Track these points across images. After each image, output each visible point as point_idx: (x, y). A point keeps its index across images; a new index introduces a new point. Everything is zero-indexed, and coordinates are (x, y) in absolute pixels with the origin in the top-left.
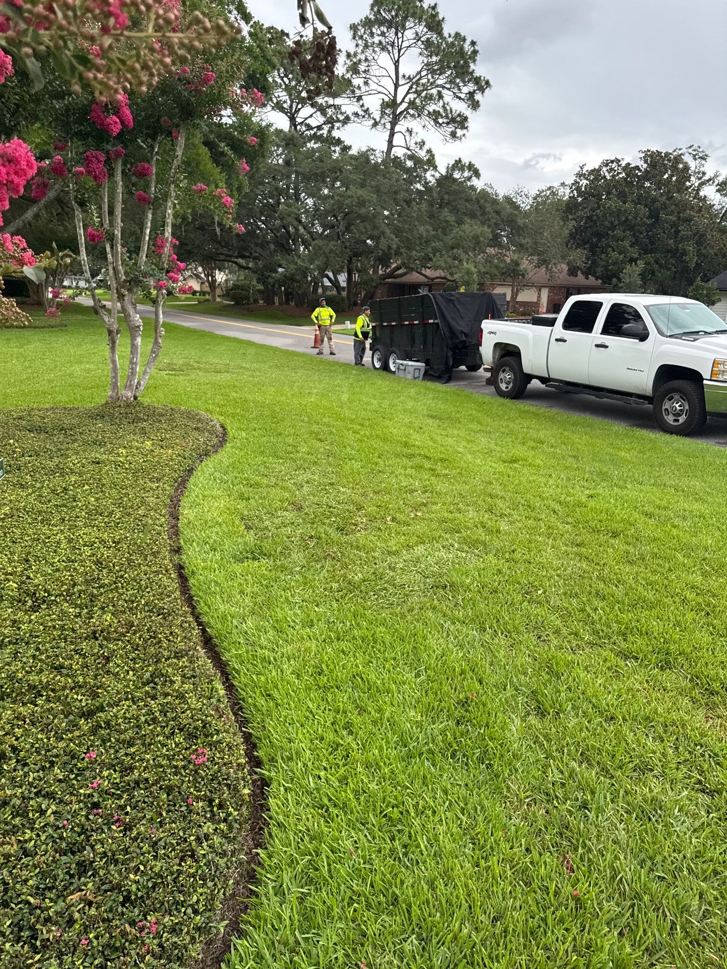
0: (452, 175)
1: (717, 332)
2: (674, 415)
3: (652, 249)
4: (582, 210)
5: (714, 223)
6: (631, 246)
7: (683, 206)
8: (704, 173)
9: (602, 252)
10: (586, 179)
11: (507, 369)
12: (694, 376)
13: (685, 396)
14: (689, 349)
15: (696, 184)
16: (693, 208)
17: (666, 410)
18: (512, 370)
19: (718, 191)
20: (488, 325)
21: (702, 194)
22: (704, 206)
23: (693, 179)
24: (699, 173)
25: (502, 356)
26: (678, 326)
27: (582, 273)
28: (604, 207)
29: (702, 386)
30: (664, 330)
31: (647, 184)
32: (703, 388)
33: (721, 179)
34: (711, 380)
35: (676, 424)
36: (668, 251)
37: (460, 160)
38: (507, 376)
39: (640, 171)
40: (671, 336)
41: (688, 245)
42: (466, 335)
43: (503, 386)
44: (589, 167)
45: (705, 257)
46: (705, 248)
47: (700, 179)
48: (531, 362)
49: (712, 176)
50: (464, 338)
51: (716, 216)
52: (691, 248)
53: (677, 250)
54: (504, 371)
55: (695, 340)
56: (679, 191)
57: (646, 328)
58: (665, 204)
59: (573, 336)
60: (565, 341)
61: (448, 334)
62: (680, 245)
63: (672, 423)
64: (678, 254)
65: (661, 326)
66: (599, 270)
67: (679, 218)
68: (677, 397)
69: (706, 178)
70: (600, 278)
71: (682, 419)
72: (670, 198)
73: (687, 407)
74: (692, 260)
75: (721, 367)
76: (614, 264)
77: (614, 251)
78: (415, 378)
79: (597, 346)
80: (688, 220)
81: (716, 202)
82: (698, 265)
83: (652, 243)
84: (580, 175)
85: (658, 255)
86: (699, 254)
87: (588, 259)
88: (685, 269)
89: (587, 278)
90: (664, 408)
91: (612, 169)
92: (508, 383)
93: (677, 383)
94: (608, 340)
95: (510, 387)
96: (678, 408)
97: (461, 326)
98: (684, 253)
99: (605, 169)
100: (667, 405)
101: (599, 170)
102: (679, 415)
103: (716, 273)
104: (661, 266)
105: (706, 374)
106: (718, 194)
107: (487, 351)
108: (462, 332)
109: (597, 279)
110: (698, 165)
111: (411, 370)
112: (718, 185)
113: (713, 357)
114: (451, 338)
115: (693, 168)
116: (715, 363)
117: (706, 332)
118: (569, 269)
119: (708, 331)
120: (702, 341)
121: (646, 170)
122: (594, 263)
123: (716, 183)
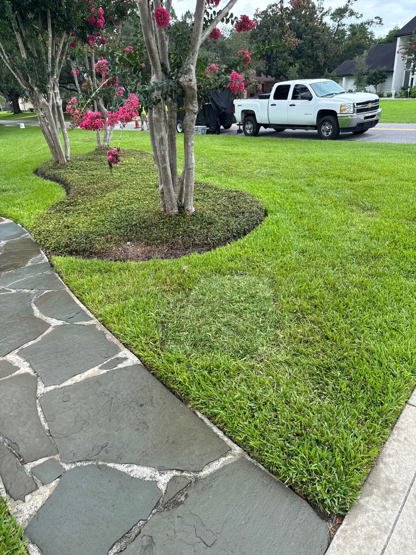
0: (185, 21)
1: (341, 93)
2: (326, 132)
3: (300, 56)
4: (260, 36)
5: (331, 38)
6: (289, 55)
7: (314, 29)
8: (323, 8)
9: (274, 61)
10: (260, 17)
11: (249, 122)
12: (333, 113)
13: (330, 122)
14: (330, 101)
15: (320, 16)
16: (319, 30)
17: (323, 130)
18: (252, 123)
19: (332, 18)
20: (236, 102)
21: (323, 22)
22: (325, 28)
23: (318, 12)
24: (320, 8)
25: (245, 117)
26: (324, 92)
27: (264, 74)
28: (272, 33)
29: (337, 117)
30: (319, 95)
31: (294, 18)
32: (337, 118)
33: (332, 11)
34: (340, 114)
35: (328, 136)
36: (309, 57)
37: (189, 12)
38: (250, 126)
39: (289, 10)
40: (322, 97)
41: (319, 52)
42: (225, 109)
43: (248, 131)
44: (261, 10)
45: (328, 58)
46: (328, 53)
47: (321, 12)
48: (261, 118)
49: (328, 10)
50: (224, 111)
51: (332, 33)
52: (320, 54)
53: (313, 55)
54: (247, 124)
55: (332, 97)
56: (311, 21)
57: (311, 95)
58: (304, 29)
59: (278, 102)
60: (276, 105)
61: (216, 109)
62: (315, 53)
63: (326, 135)
64: (314, 58)
65: (317, 93)
66: (273, 72)
67: (313, 37)
68: (327, 123)
69: (324, 11)
70: (274, 76)
71: (330, 133)
72: (307, 25)
73: (331, 127)
74: (322, 60)
75: (344, 108)
76: (281, 67)
77: (280, 60)
78: (203, 134)
79: (290, 105)
80: (317, 37)
81: (331, 25)
82: (325, 63)
83: (300, 53)
84: (256, 15)
85: (304, 60)
86: (325, 57)
87: (266, 65)
88: (319, 66)
89: (267, 77)
90: (322, 129)
91: (273, 11)
92: (250, 129)
93: (326, 117)
94: (295, 102)
95: (251, 131)
96: (328, 128)
97: (222, 104)
98: (317, 57)
99: (269, 10)
100: (323, 128)
101: (266, 11)
102: (328, 131)
103: (335, 67)
104: (306, 66)
105: (338, 112)
106: (332, 21)
107: (238, 115)
108: (223, 108)
109: (272, 77)
110: (319, 4)
111: (200, 130)
112: (331, 15)
113: (340, 103)
114: (218, 111)
115: (317, 6)
116: (341, 106)
117: (336, 94)
118: (257, 73)
119: (337, 93)
120: (335, 97)
121: (292, 9)
122: (270, 67)
123: (330, 14)
